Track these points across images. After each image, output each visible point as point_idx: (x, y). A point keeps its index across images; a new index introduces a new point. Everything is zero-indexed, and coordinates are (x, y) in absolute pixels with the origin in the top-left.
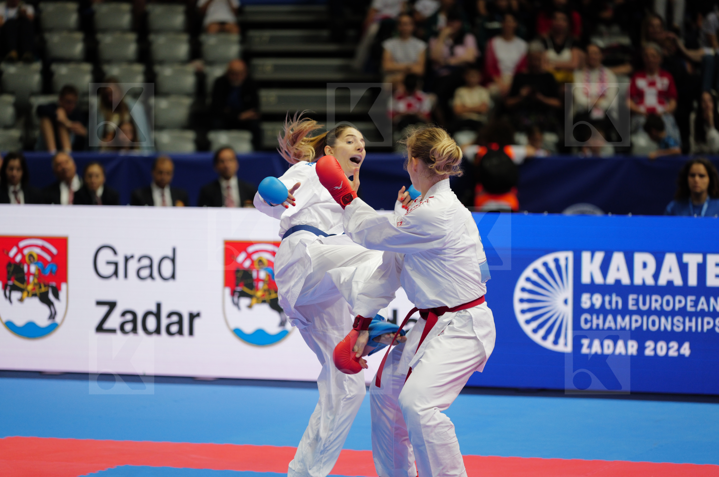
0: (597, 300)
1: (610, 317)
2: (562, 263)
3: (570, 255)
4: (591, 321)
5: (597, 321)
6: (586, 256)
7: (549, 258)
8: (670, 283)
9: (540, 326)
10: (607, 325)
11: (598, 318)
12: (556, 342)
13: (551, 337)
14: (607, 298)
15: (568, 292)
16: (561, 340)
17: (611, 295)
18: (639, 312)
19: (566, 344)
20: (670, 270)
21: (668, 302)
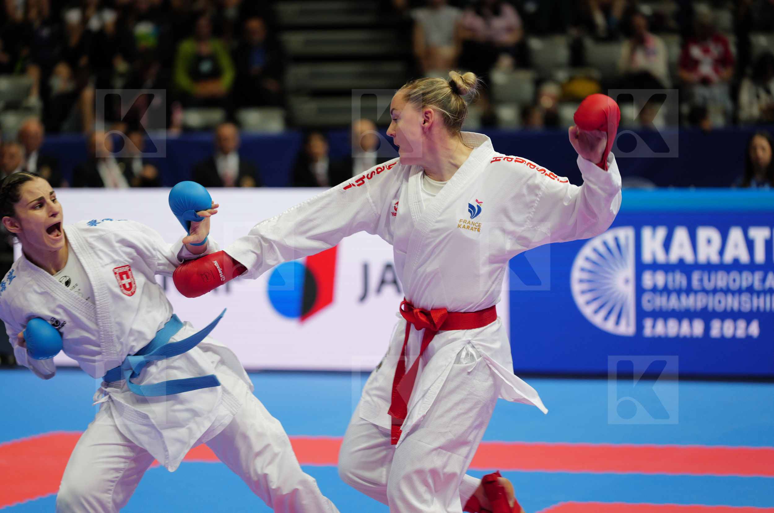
0: (660, 279)
1: (674, 297)
3: (630, 231)
4: (654, 301)
5: (661, 302)
6: (647, 233)
7: (609, 237)
9: (601, 307)
10: (671, 305)
11: (661, 297)
12: (617, 323)
13: (613, 318)
14: (670, 277)
15: (629, 272)
16: (623, 322)
17: (673, 273)
18: (705, 291)
20: (736, 246)
21: (734, 280)
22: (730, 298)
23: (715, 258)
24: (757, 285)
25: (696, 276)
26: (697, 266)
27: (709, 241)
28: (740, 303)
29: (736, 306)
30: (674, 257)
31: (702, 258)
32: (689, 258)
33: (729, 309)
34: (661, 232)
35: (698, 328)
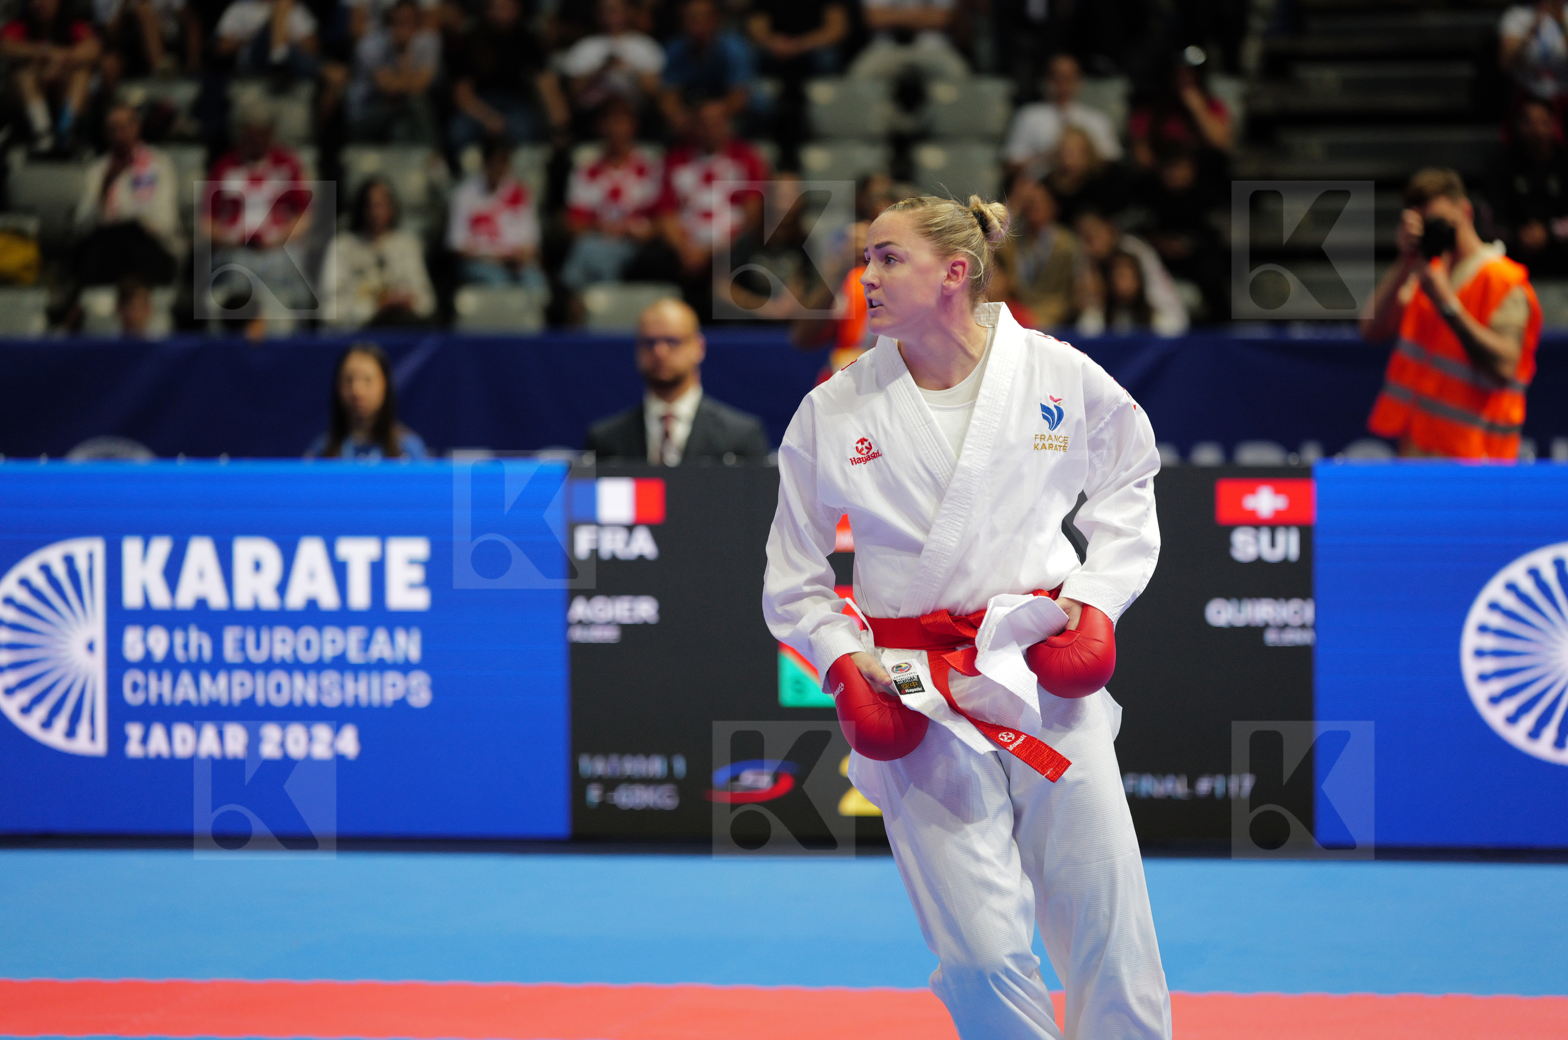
0: (158, 641)
1: (186, 678)
2: (82, 565)
3: (97, 546)
4: (147, 687)
5: (160, 688)
6: (131, 548)
7: (53, 555)
8: (312, 604)
9: (37, 700)
10: (180, 695)
11: (160, 678)
12: (71, 733)
13: (61, 723)
14: (179, 638)
15: (95, 626)
16: (83, 728)
17: (185, 630)
18: (249, 666)
19: (93, 737)
20: (312, 575)
21: (308, 644)
22: (298, 680)
23: (269, 601)
24: (354, 655)
25: (231, 636)
26: (233, 616)
27: (257, 566)
28: (319, 689)
29: (312, 697)
30: (186, 599)
31: (243, 600)
32: (218, 599)
33: (298, 700)
34: (161, 547)
35: (236, 740)
